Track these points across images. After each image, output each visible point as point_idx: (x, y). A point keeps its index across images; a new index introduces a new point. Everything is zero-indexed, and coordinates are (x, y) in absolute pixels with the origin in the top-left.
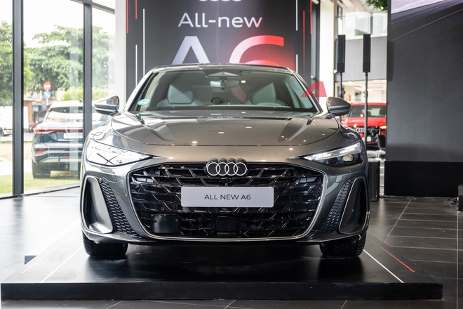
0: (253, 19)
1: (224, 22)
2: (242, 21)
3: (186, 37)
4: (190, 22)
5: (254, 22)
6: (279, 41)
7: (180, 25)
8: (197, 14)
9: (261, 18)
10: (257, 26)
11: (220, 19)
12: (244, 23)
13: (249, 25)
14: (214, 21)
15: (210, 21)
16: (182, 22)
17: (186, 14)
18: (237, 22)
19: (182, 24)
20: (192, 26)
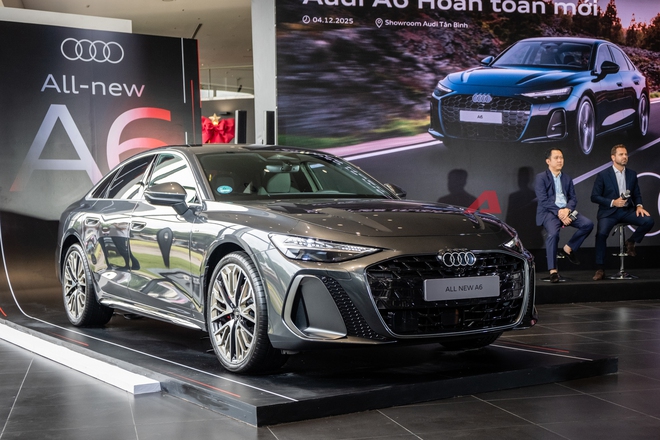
0: (134, 86)
1: (99, 88)
2: (120, 89)
3: (52, 105)
4: (56, 86)
5: (134, 90)
6: (166, 115)
7: (43, 90)
8: (64, 77)
9: (143, 87)
10: (139, 95)
11: (94, 84)
12: (124, 91)
13: (130, 94)
14: (87, 87)
15: (82, 86)
16: (45, 86)
17: (50, 76)
18: (114, 89)
19: (46, 88)
20: (59, 91)
